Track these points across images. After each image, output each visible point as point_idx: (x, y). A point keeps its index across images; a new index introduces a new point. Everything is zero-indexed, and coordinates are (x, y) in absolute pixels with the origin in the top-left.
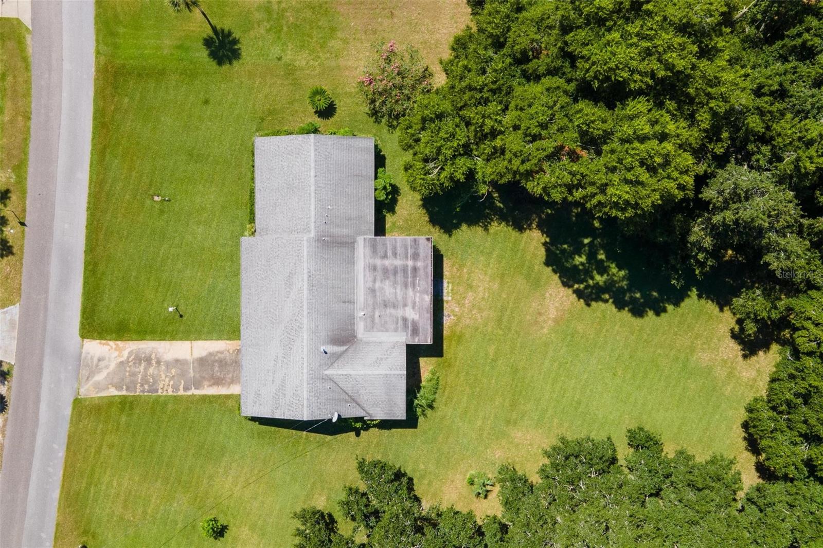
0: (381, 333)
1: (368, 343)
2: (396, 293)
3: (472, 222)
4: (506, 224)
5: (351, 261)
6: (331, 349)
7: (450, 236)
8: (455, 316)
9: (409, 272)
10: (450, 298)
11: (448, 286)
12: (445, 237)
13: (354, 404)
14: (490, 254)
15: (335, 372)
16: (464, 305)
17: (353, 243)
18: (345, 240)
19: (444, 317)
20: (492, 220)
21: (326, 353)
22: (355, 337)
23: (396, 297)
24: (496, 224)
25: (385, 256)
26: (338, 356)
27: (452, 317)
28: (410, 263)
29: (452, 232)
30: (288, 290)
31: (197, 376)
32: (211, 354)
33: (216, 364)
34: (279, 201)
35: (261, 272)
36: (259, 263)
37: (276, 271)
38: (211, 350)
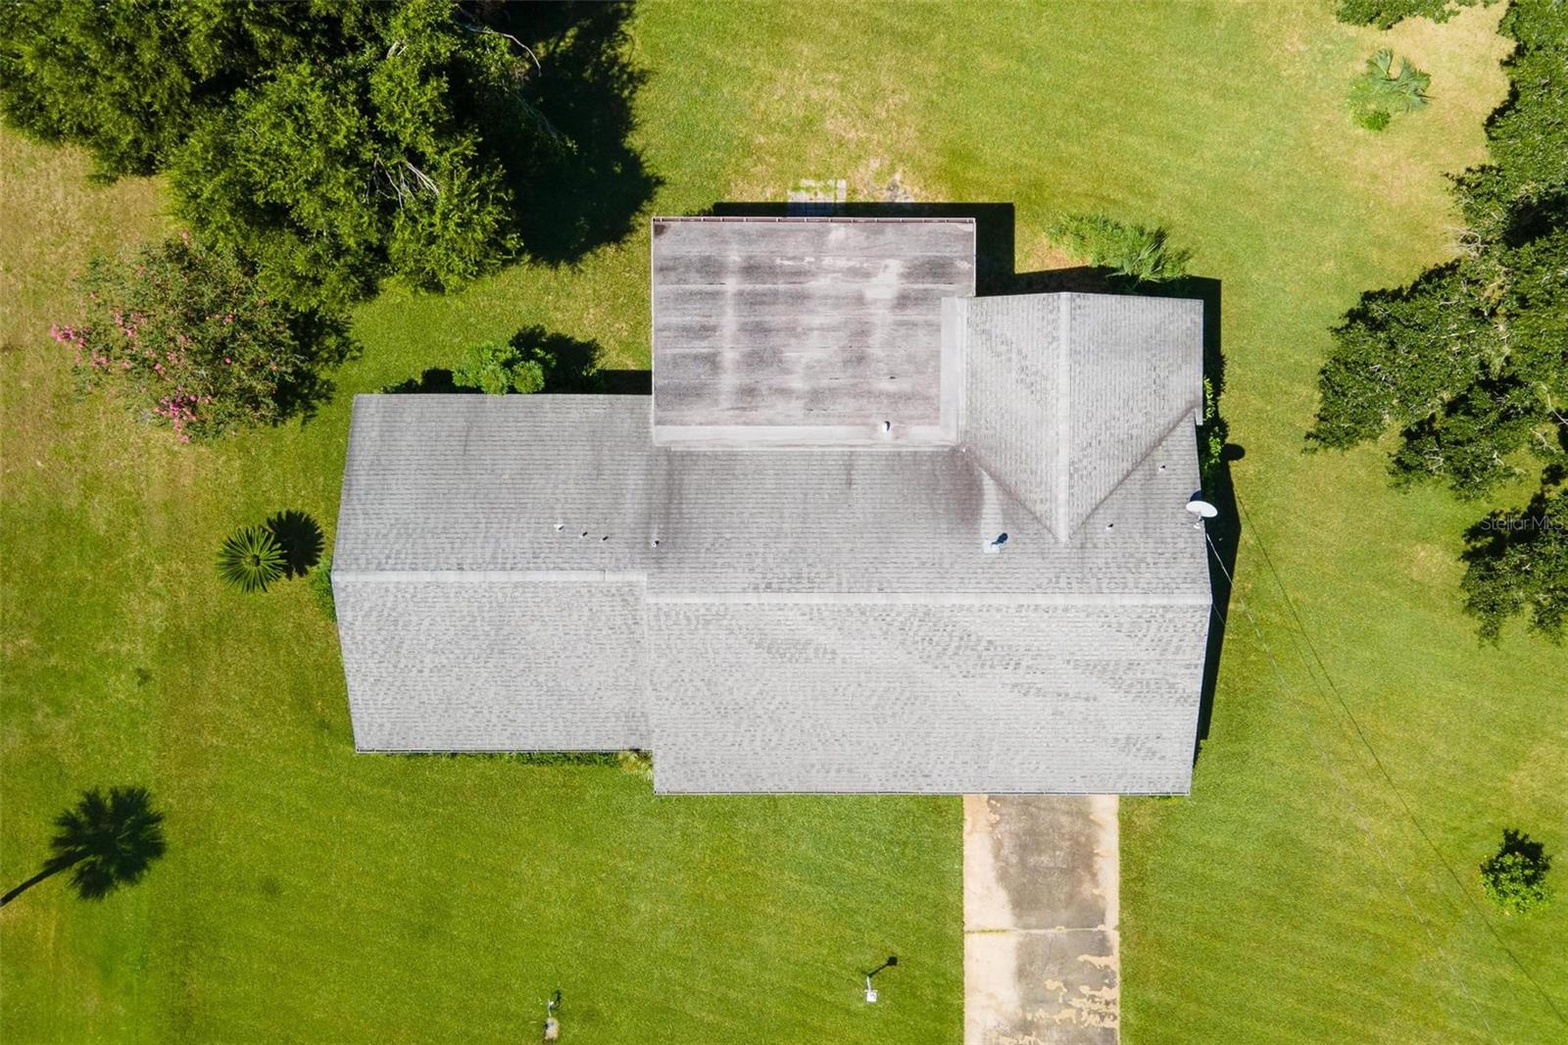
0: (943, 375)
1: (972, 411)
2: (822, 329)
3: (620, 119)
4: (625, 18)
5: (726, 463)
6: (991, 522)
7: (660, 182)
8: (892, 170)
9: (760, 287)
10: (842, 184)
11: (808, 189)
12: (663, 195)
13: (1159, 453)
14: (712, 66)
15: (1062, 510)
16: (860, 144)
17: (670, 455)
18: (660, 482)
19: (897, 201)
20: (614, 61)
21: (1003, 538)
22: (954, 451)
23: (835, 329)
24: (625, 49)
25: (712, 361)
26: (1012, 499)
27: (898, 177)
28: (731, 285)
29: (648, 178)
30: (811, 652)
31: (1065, 915)
32: (1003, 877)
33: (1032, 860)
34: (541, 679)
35: (759, 734)
36: (730, 738)
37: (754, 691)
38: (991, 875)
